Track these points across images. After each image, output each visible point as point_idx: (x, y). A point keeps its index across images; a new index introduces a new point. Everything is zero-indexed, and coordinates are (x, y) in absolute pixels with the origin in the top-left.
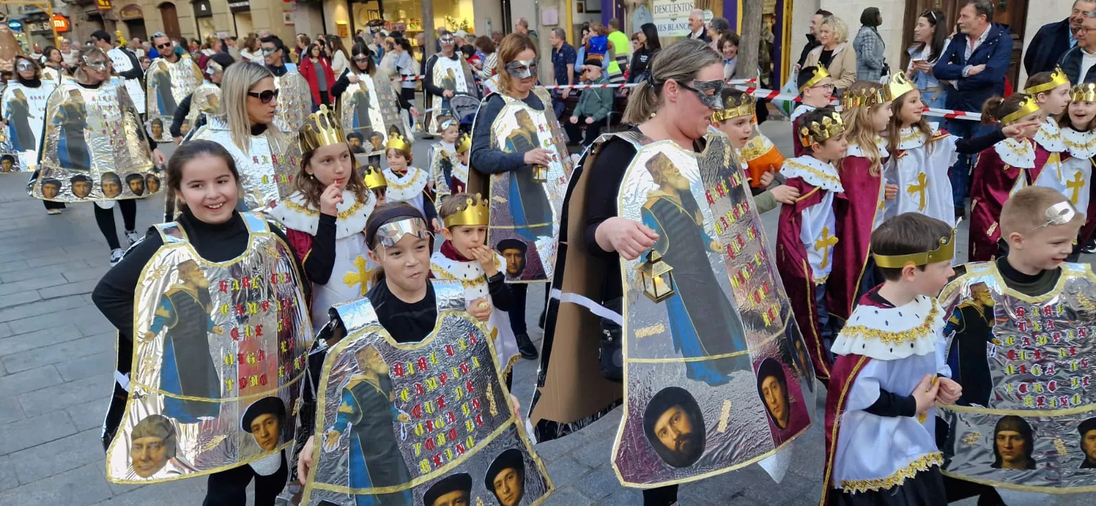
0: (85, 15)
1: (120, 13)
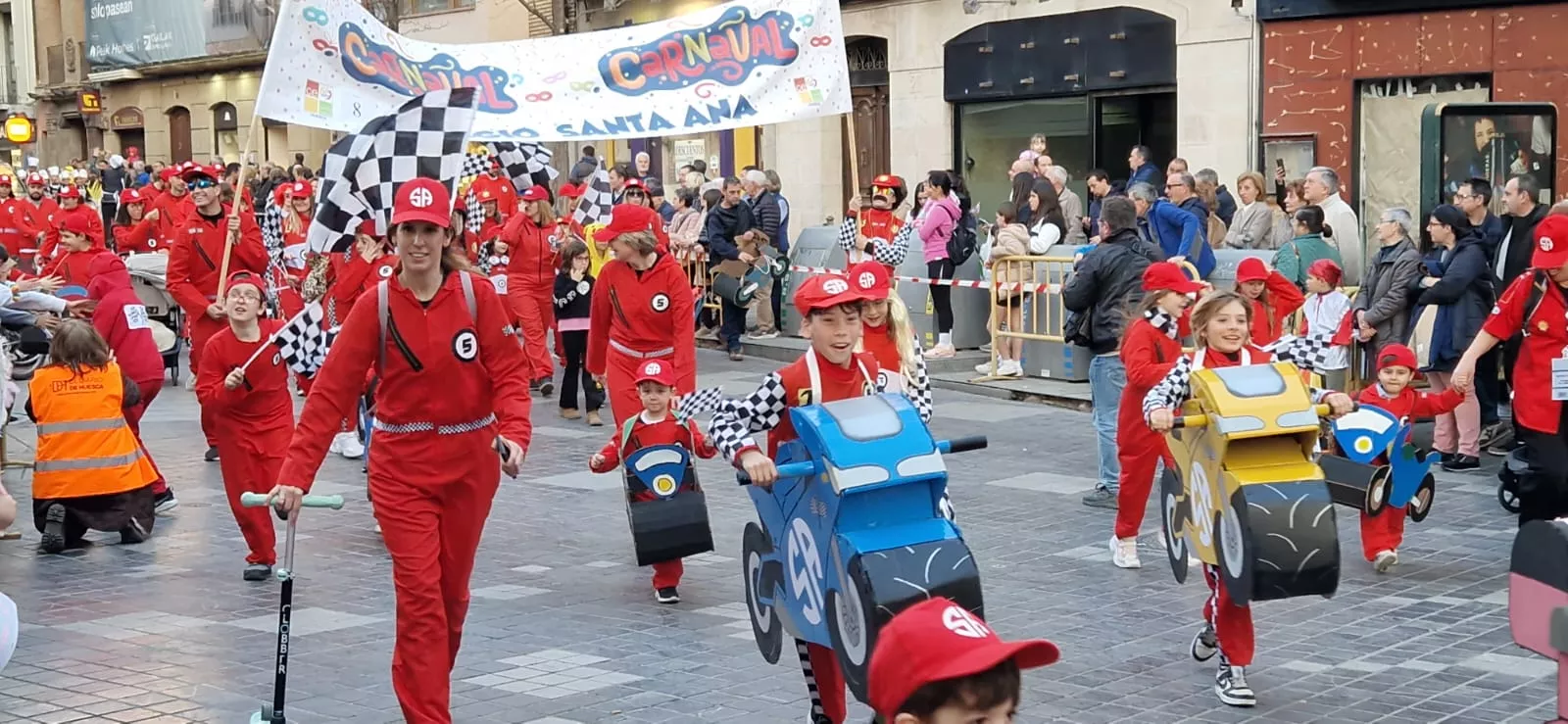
0: (59, 118)
1: (112, 118)
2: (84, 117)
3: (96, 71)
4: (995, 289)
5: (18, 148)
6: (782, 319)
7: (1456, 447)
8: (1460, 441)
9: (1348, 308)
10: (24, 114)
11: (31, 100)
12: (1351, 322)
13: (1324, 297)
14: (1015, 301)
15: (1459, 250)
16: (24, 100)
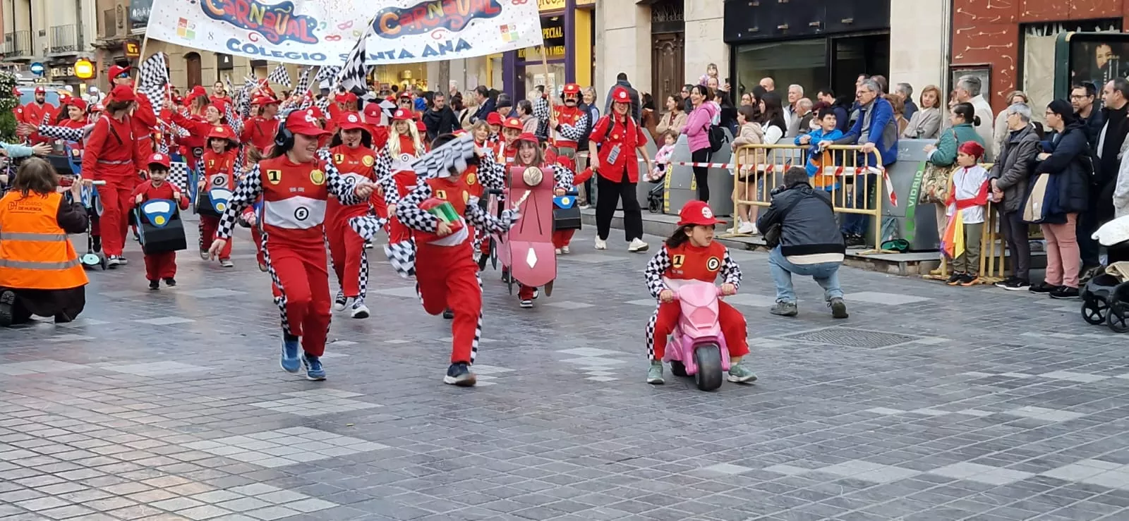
2: (129, 60)
3: (137, 27)
4: (737, 169)
5: (84, 82)
6: (592, 195)
7: (1061, 282)
8: (1065, 276)
9: (986, 178)
10: (88, 58)
11: (94, 48)
12: (987, 188)
13: (969, 170)
14: (751, 179)
15: (1066, 132)
16: (88, 48)
